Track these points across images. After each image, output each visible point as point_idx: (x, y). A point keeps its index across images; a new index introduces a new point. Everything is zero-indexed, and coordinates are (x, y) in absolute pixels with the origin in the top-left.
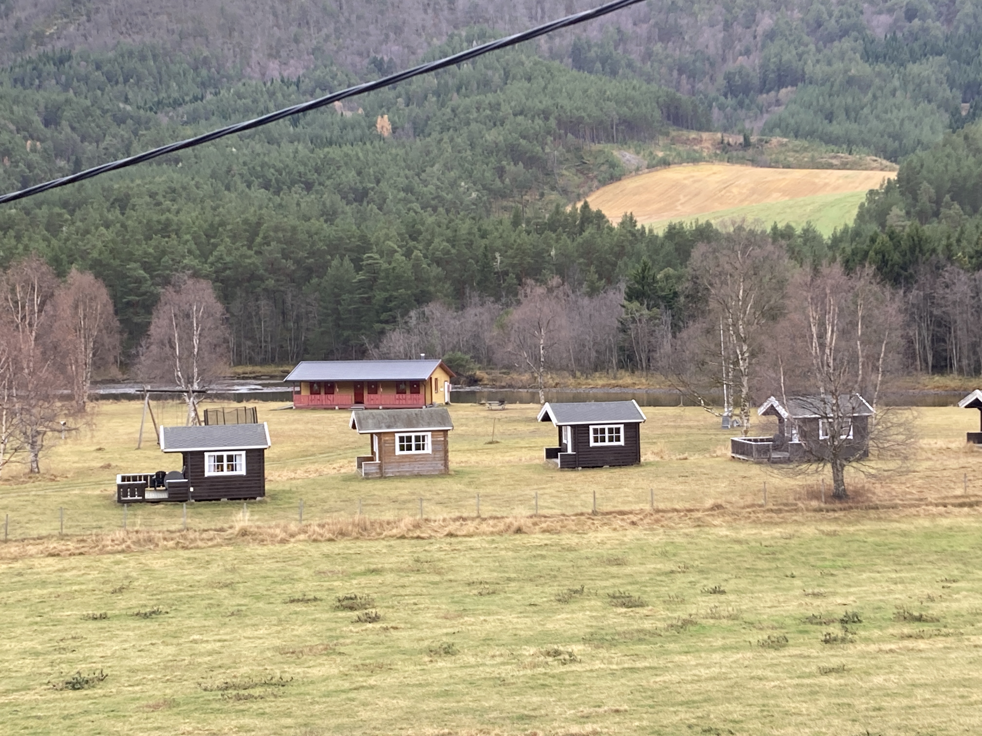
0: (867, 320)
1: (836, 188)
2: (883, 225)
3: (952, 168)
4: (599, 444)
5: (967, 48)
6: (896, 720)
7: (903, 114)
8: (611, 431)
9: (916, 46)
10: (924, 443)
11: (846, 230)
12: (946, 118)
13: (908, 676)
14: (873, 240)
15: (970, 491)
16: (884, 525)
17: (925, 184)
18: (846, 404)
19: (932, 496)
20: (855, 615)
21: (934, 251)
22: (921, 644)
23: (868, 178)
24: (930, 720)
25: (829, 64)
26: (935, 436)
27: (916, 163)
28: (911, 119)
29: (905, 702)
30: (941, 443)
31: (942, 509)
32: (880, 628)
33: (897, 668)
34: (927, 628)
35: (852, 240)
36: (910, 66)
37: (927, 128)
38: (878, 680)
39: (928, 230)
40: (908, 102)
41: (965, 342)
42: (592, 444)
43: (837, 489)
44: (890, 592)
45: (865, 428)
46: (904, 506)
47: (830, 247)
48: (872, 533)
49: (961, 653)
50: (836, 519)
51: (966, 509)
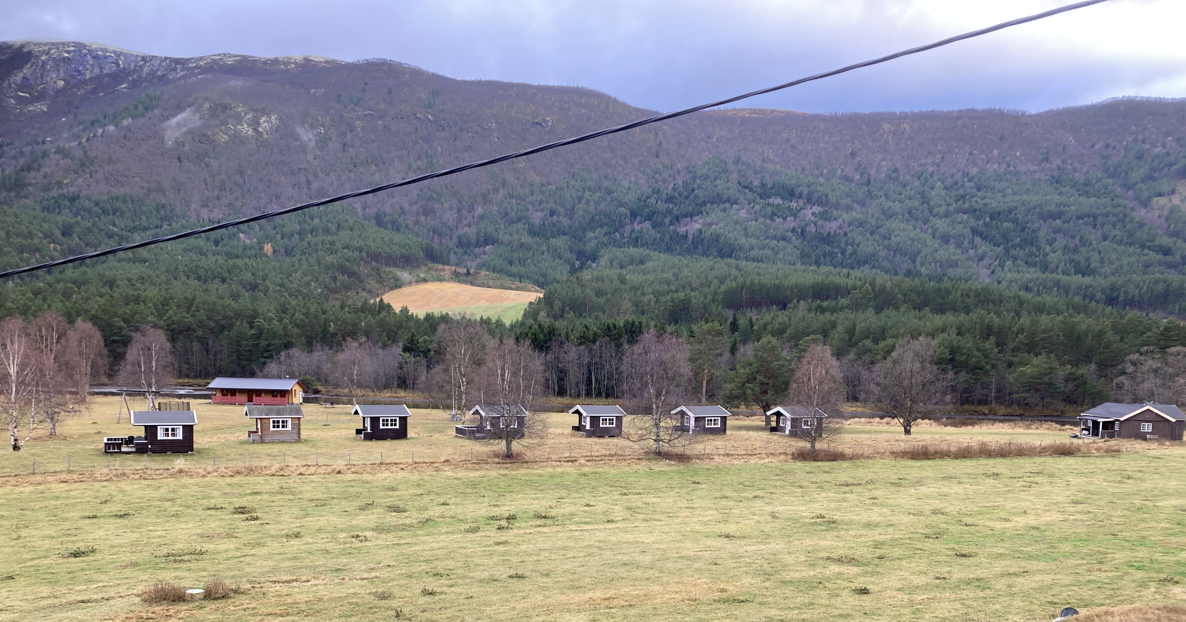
0: (526, 368)
1: (513, 300)
2: (536, 320)
3: (570, 294)
4: (385, 427)
5: (579, 233)
6: (531, 567)
7: (547, 264)
8: (392, 420)
9: (554, 229)
10: (551, 430)
11: (517, 321)
12: (568, 268)
13: (538, 545)
14: (530, 328)
15: (572, 455)
16: (530, 471)
17: (557, 301)
18: (514, 409)
19: (554, 457)
20: (514, 515)
21: (560, 335)
22: (545, 530)
23: (529, 296)
24: (547, 567)
25: (511, 235)
26: (557, 427)
27: (553, 290)
28: (551, 267)
29: (536, 558)
30: (559, 431)
31: (558, 463)
32: (526, 522)
33: (533, 541)
34: (548, 522)
35: (520, 327)
36: (551, 240)
37: (558, 272)
38: (523, 547)
39: (558, 324)
40: (550, 258)
41: (574, 381)
42: (381, 427)
43: (508, 452)
44: (532, 504)
45: (523, 422)
46: (540, 462)
47: (509, 330)
48: (524, 475)
49: (563, 534)
50: (507, 468)
51: (570, 464)
